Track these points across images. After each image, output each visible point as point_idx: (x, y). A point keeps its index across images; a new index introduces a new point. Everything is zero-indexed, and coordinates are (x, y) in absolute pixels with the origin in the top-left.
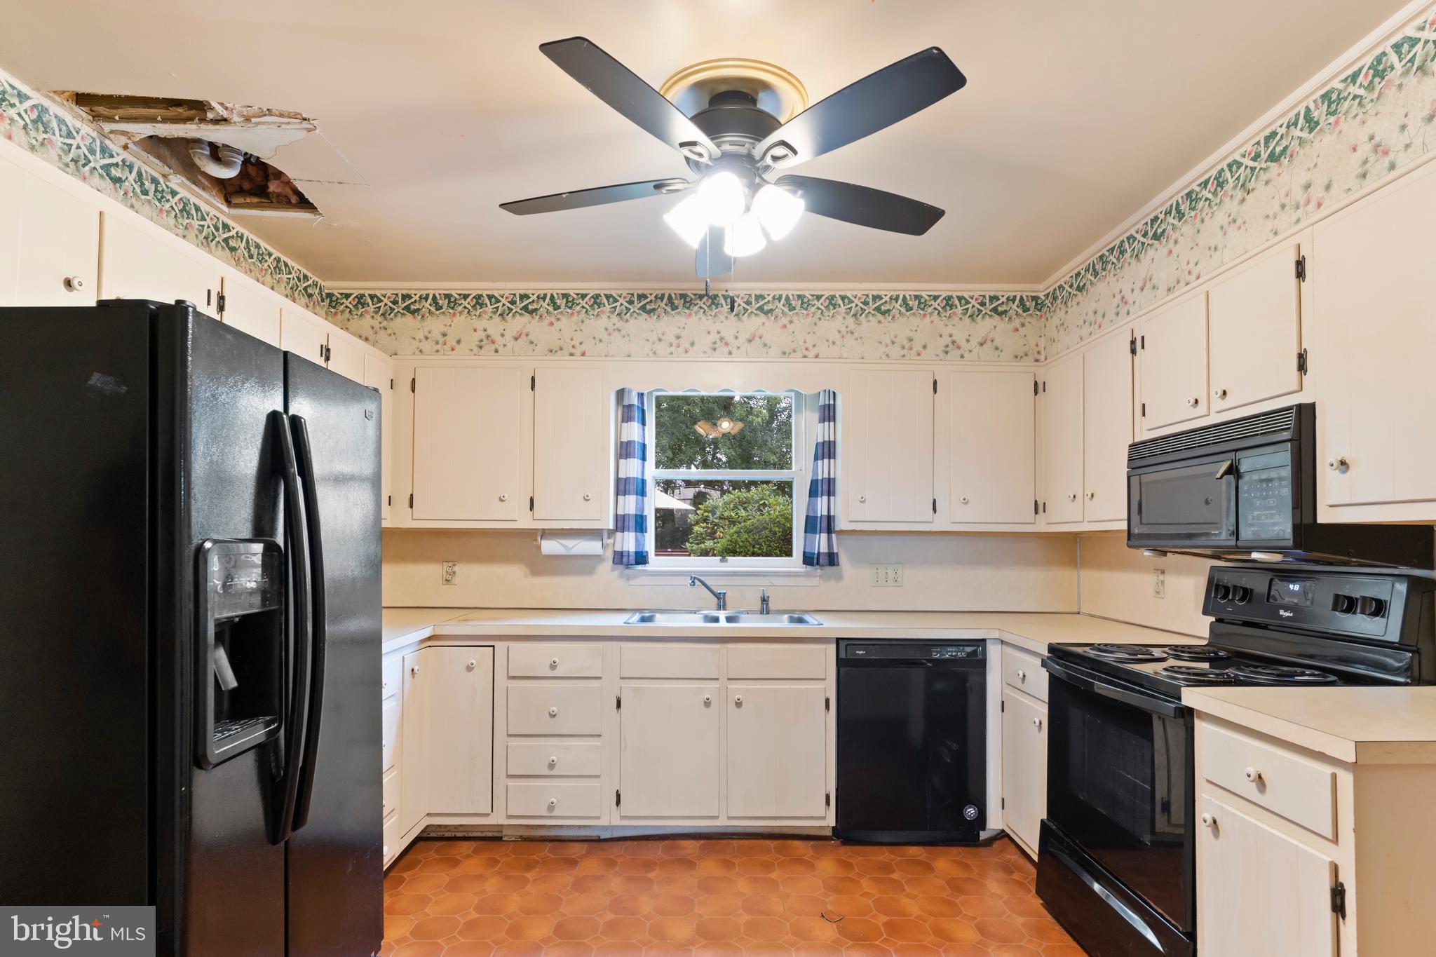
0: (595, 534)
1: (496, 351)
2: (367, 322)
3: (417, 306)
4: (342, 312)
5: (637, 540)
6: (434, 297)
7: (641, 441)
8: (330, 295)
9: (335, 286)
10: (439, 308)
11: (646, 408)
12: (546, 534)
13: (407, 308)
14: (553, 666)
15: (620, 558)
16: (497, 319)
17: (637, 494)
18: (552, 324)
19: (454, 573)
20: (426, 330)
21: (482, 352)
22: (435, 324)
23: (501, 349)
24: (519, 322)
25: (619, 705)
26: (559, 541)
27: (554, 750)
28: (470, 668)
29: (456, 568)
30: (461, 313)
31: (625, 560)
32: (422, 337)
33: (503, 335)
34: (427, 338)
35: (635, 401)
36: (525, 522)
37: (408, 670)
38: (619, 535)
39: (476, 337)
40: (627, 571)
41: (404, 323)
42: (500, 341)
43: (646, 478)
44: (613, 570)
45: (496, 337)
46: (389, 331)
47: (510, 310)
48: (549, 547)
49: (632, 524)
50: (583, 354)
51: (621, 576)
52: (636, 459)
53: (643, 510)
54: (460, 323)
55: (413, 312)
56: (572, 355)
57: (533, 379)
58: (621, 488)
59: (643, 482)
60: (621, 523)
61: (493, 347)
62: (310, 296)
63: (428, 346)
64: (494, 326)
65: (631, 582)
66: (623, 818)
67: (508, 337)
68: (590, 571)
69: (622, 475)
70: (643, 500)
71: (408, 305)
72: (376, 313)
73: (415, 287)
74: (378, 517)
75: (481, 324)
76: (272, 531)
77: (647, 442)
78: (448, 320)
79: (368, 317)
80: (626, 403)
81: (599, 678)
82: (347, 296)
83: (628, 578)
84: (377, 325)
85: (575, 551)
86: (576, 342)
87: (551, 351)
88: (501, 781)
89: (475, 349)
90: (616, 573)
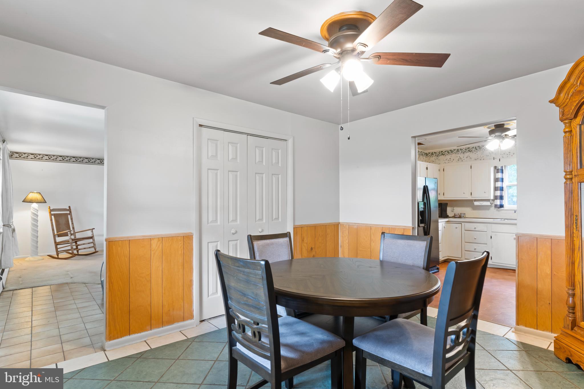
0: (488, 200)
1: (462, 161)
2: (433, 158)
3: (444, 153)
4: (429, 156)
5: (500, 202)
6: (448, 151)
7: (502, 177)
8: (426, 153)
9: (427, 152)
10: (449, 153)
11: (503, 169)
12: (475, 200)
13: (442, 154)
14: (475, 228)
15: (496, 206)
16: (462, 154)
17: (500, 191)
18: (475, 153)
19: (454, 209)
20: (446, 158)
21: (459, 161)
22: (448, 157)
23: (463, 160)
24: (468, 154)
25: (491, 238)
26: (479, 202)
27: (475, 246)
28: (456, 228)
29: (454, 208)
30: (454, 153)
31: (497, 206)
32: (445, 160)
33: (464, 157)
34: (446, 160)
35: (500, 168)
36: (470, 198)
37: (443, 227)
38: (495, 200)
39: (457, 158)
40: (498, 209)
41: (441, 157)
42: (463, 159)
43: (503, 186)
44: (495, 209)
45: (462, 158)
46: (438, 159)
47: (465, 151)
48: (476, 203)
49: (499, 198)
50: (484, 159)
51: (497, 210)
52: (500, 182)
53: (502, 194)
54: (453, 156)
55: (443, 155)
56: (481, 160)
57: (471, 166)
58: (496, 189)
59: (502, 187)
60: (496, 198)
61: (461, 160)
62: (422, 155)
63: (446, 161)
64: (462, 155)
65: (500, 212)
66: (492, 262)
67: (465, 158)
68: (488, 209)
69: (496, 186)
70: (502, 192)
71: (442, 153)
72: (435, 156)
73: (443, 149)
74: (438, 198)
75: (458, 155)
76: (424, 201)
77: (504, 178)
78: (451, 155)
79: (434, 157)
80: (497, 168)
81: (486, 232)
82: (430, 153)
83: (499, 211)
84: (436, 158)
85: (483, 204)
86: (482, 157)
87: (475, 159)
88: (464, 252)
89: (457, 161)
90: (496, 210)
